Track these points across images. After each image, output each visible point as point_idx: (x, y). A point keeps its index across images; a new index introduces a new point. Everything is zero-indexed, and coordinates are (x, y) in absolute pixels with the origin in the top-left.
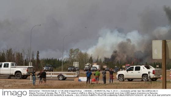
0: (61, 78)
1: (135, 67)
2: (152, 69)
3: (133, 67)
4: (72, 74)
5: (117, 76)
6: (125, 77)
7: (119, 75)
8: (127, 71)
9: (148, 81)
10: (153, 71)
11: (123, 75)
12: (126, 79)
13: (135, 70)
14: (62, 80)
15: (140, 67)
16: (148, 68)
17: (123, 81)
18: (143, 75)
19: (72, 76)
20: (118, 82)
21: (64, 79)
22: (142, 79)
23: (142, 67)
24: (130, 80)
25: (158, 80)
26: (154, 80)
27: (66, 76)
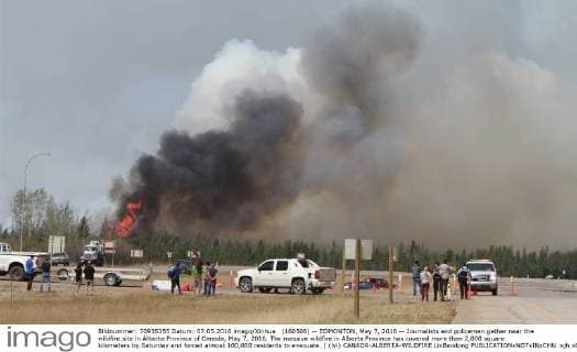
0: (111, 281)
1: (276, 261)
2: (314, 267)
3: (272, 262)
4: (137, 274)
5: (237, 280)
6: (254, 283)
7: (242, 278)
8: (260, 269)
9: (304, 293)
10: (317, 272)
11: (250, 278)
12: (256, 287)
13: (278, 269)
14: (114, 285)
15: (286, 263)
16: (305, 265)
17: (250, 291)
18: (295, 280)
19: (137, 277)
20: (239, 293)
21: (118, 283)
22: (290, 288)
23: (292, 262)
24: (265, 289)
25: (325, 292)
26: (317, 291)
27: (122, 277)
